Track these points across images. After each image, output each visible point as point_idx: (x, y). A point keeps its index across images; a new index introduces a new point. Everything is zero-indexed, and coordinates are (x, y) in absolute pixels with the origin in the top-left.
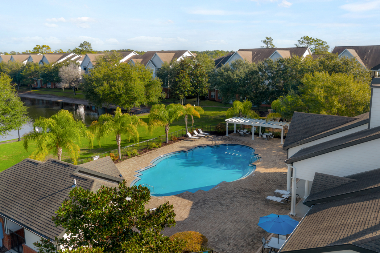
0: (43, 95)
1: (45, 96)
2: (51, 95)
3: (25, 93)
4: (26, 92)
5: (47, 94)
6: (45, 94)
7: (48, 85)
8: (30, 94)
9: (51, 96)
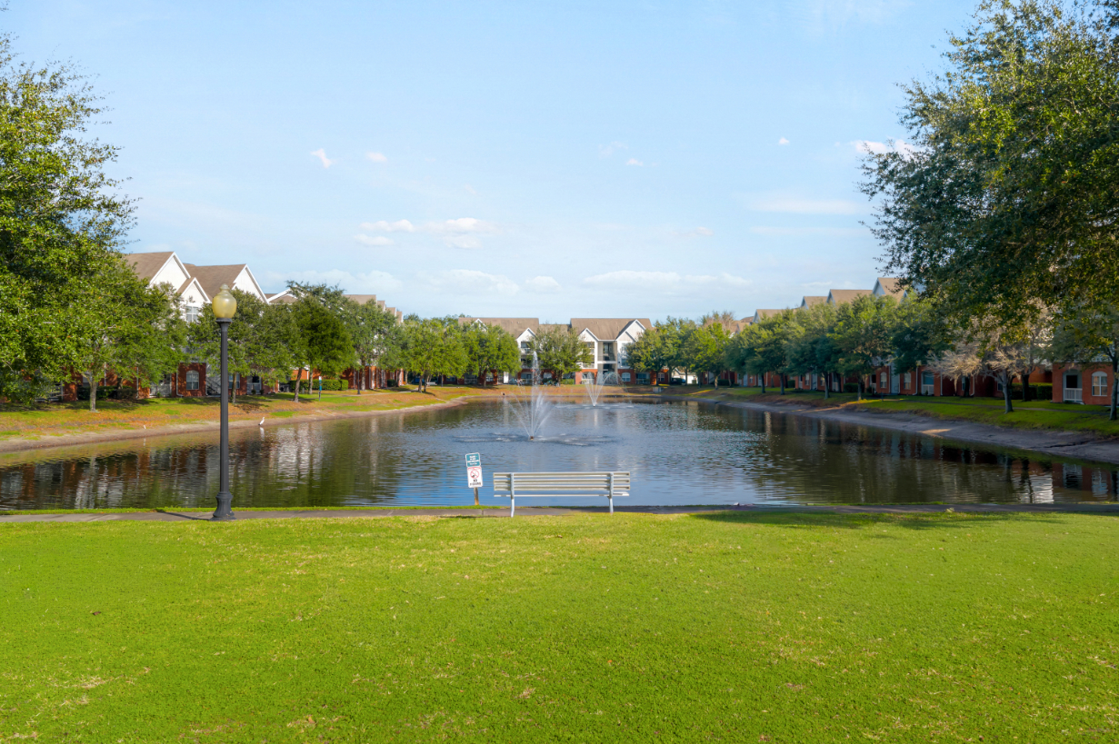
0: (891, 412)
1: (894, 415)
2: (916, 413)
3: (837, 408)
4: (842, 406)
5: (902, 412)
6: (896, 412)
7: (923, 386)
8: (851, 410)
9: (913, 416)
